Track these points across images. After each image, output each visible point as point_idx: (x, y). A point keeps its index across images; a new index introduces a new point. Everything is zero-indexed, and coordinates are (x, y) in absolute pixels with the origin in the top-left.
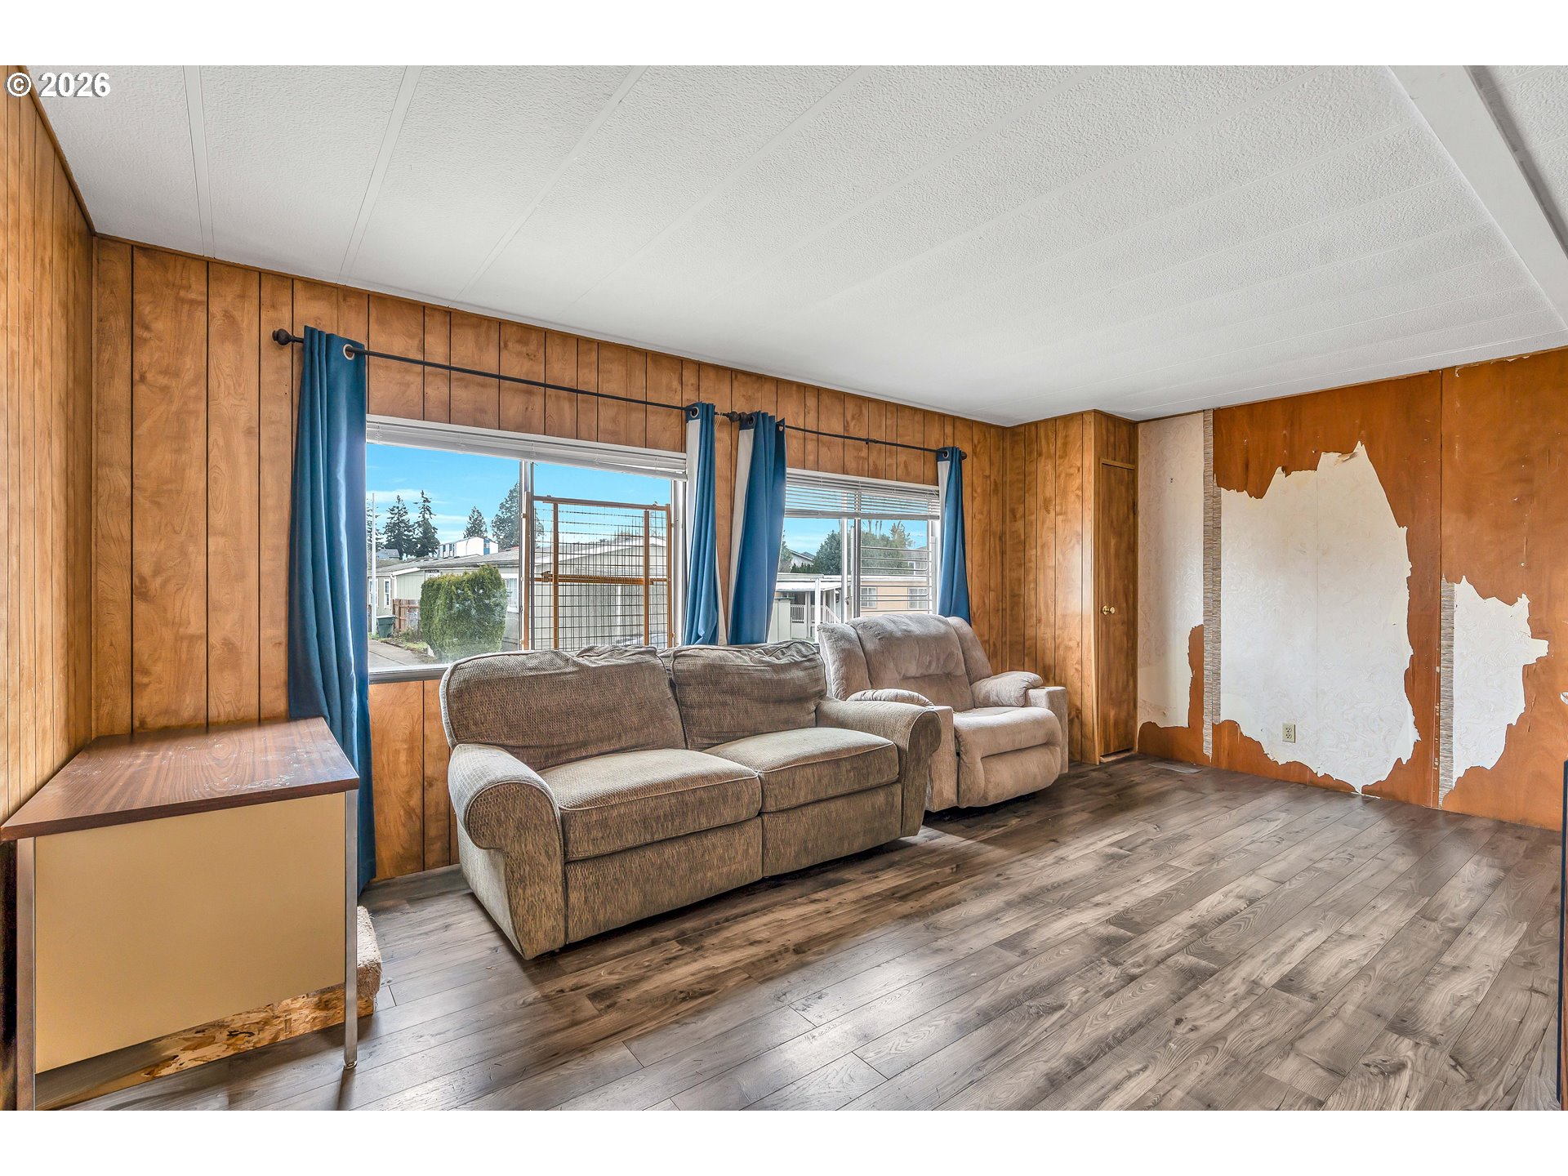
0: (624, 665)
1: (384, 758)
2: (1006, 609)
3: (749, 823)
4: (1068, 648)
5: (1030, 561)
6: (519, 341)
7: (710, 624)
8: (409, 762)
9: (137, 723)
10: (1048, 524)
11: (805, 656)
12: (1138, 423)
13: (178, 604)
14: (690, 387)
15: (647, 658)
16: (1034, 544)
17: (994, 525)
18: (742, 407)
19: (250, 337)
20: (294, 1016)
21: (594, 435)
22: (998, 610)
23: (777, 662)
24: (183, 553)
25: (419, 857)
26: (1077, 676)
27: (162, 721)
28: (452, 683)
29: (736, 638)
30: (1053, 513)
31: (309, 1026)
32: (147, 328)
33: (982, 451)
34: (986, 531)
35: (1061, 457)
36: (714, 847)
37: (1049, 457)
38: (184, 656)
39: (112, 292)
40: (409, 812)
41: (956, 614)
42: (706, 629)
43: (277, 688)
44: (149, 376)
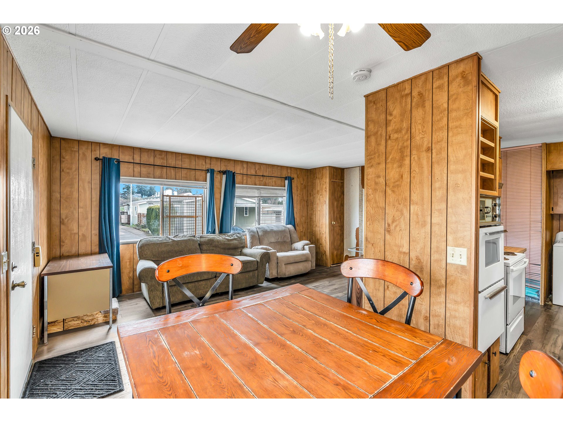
0: (185, 240)
1: (123, 264)
2: (308, 222)
3: (212, 279)
4: (323, 234)
5: (314, 208)
6: (160, 155)
7: (213, 228)
8: (130, 265)
9: (61, 255)
10: (318, 198)
11: (238, 237)
12: (344, 169)
13: (71, 226)
14: (208, 164)
15: (192, 238)
16: (315, 203)
17: (304, 198)
18: (223, 169)
19: (89, 159)
20: (99, 319)
21: (180, 178)
22: (306, 223)
23: (230, 238)
24: (73, 213)
25: (132, 289)
26: (325, 242)
27: (67, 254)
28: (139, 244)
29: (221, 232)
30: (319, 195)
31: (102, 321)
32: (64, 158)
33: (300, 176)
34: (302, 200)
35: (321, 179)
36: (202, 285)
37: (318, 179)
38: (73, 238)
39: (56, 150)
40: (130, 278)
41: (290, 224)
42: (211, 230)
43: (95, 246)
44: (64, 170)
